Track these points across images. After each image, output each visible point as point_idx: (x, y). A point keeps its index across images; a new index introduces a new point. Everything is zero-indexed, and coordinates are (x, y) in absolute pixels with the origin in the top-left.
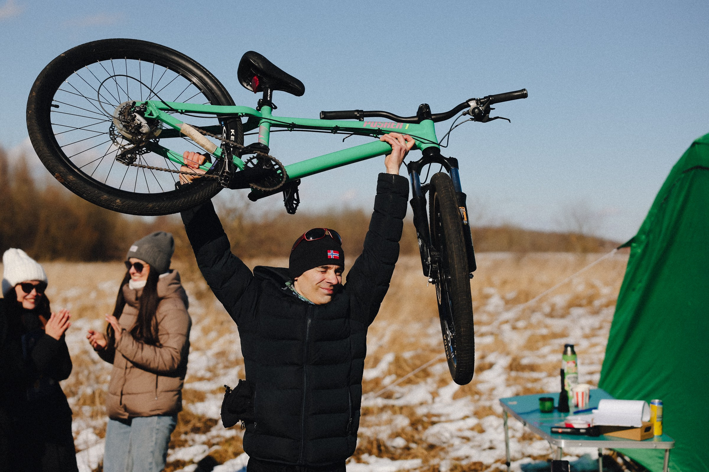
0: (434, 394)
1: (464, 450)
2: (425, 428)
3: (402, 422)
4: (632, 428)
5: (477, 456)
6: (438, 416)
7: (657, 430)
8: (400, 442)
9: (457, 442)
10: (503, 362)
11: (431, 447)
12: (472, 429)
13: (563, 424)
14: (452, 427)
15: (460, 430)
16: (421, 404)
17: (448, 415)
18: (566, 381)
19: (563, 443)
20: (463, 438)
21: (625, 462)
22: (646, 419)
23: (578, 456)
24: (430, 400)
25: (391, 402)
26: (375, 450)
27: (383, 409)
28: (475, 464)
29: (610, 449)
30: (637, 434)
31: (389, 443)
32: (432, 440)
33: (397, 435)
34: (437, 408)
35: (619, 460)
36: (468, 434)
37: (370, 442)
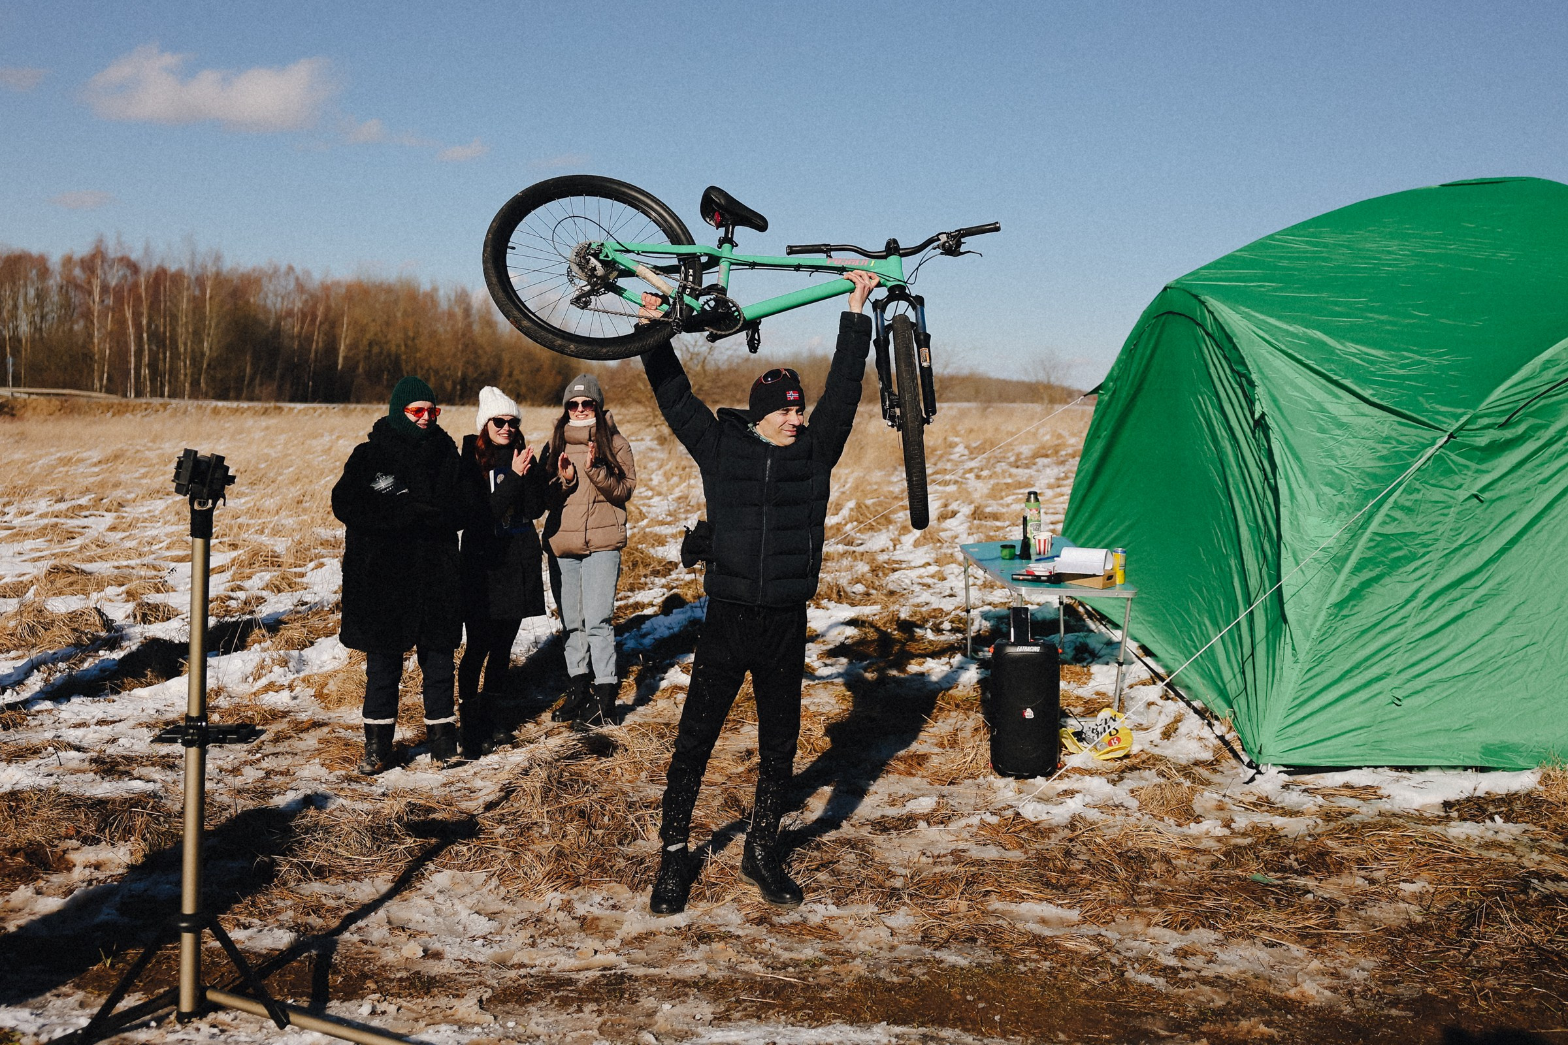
0: (896, 542)
1: (925, 597)
2: (885, 575)
3: (863, 568)
4: (1094, 576)
5: (936, 603)
6: (896, 562)
7: (1119, 579)
8: (859, 588)
9: (917, 588)
10: (966, 510)
11: (892, 593)
12: (932, 576)
13: (1023, 571)
14: (913, 574)
15: (921, 577)
16: (883, 551)
17: (909, 562)
18: (1029, 528)
19: (1024, 590)
20: (924, 585)
21: (1087, 611)
22: (1109, 567)
23: (1038, 604)
24: (891, 548)
25: (852, 548)
26: (834, 596)
27: (844, 554)
28: (935, 610)
29: (1071, 597)
30: (1099, 582)
31: (848, 589)
32: (891, 587)
33: (858, 581)
34: (898, 555)
35: (1081, 609)
36: (930, 581)
37: (830, 588)
